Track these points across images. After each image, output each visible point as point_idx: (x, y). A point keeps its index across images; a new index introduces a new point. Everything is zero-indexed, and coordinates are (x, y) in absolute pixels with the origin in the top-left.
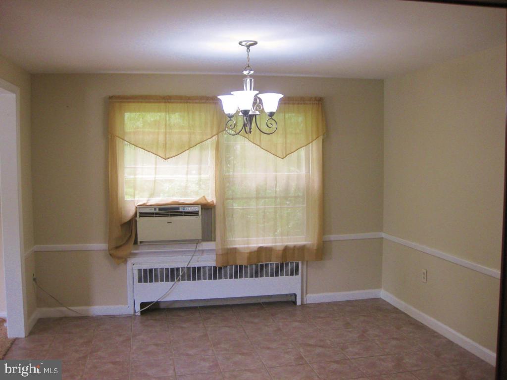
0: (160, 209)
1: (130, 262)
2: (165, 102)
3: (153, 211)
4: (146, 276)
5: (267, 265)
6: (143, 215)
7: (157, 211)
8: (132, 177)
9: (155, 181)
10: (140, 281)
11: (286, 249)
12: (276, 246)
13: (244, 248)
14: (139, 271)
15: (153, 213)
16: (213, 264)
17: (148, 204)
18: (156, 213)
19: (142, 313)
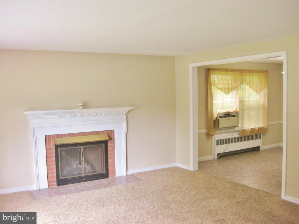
0: (225, 114)
1: (215, 136)
2: (227, 71)
4: (220, 142)
5: (253, 135)
6: (221, 117)
7: (224, 115)
8: (216, 101)
9: (223, 103)
10: (217, 145)
11: (259, 128)
12: (256, 128)
13: (248, 129)
14: (217, 140)
16: (238, 136)
17: (221, 113)
18: (224, 116)
19: (218, 158)
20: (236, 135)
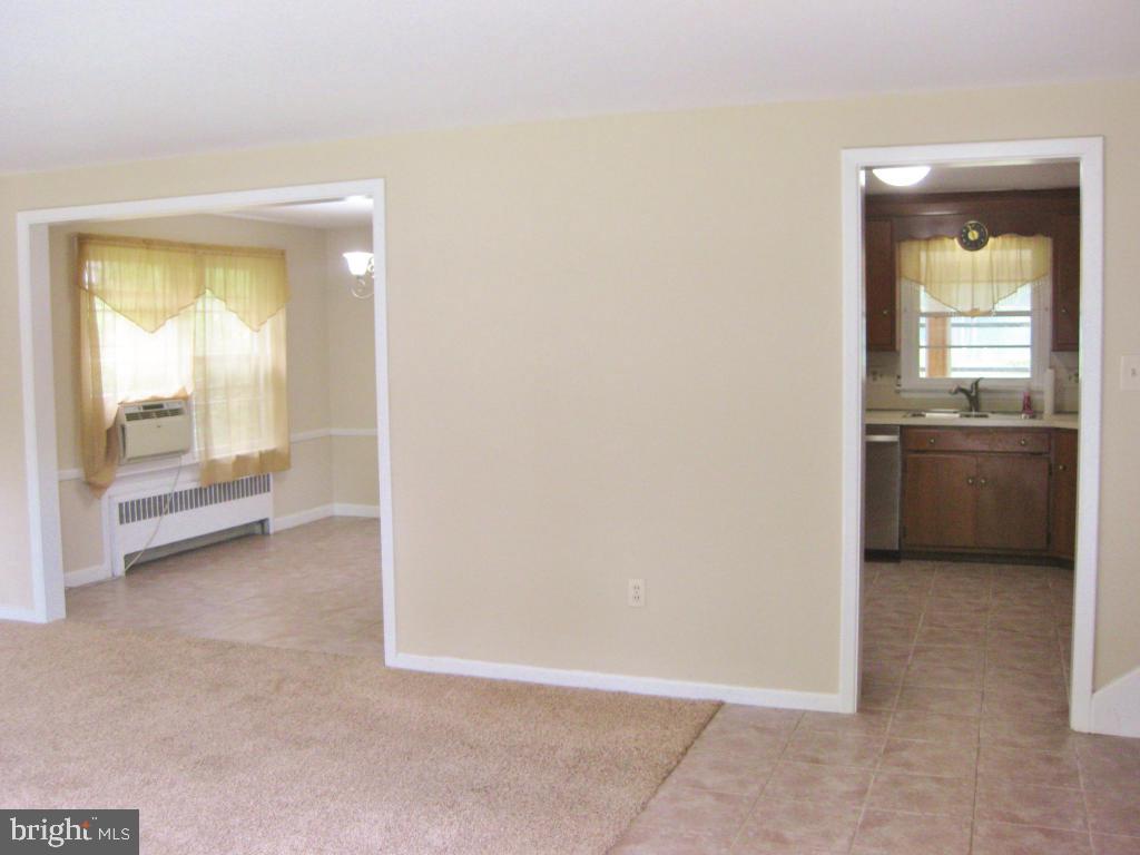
0: (145, 407)
1: (111, 491)
3: (137, 411)
4: (132, 512)
6: (131, 417)
7: (142, 410)
10: (121, 522)
14: (121, 505)
15: (136, 414)
17: (130, 401)
18: (141, 413)
19: (128, 574)
20: (187, 483)
